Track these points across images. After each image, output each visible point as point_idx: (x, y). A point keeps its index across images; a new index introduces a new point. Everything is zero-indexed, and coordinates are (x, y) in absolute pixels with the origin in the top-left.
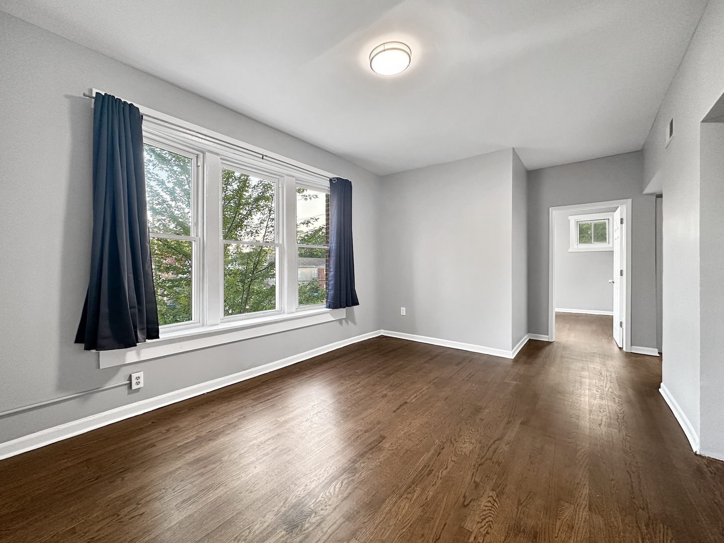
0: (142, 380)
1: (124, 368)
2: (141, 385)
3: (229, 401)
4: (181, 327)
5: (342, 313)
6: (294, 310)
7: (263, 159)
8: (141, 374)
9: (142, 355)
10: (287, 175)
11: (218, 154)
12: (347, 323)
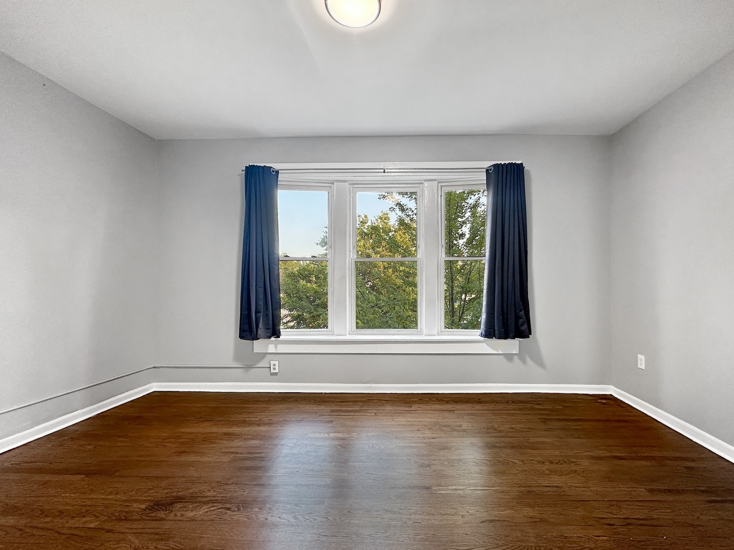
0: (277, 367)
1: (268, 356)
2: (277, 371)
3: (319, 405)
4: (315, 333)
5: (512, 345)
6: (436, 332)
7: (384, 172)
8: (276, 363)
9: (278, 348)
10: (425, 181)
11: (345, 181)
12: (524, 361)
